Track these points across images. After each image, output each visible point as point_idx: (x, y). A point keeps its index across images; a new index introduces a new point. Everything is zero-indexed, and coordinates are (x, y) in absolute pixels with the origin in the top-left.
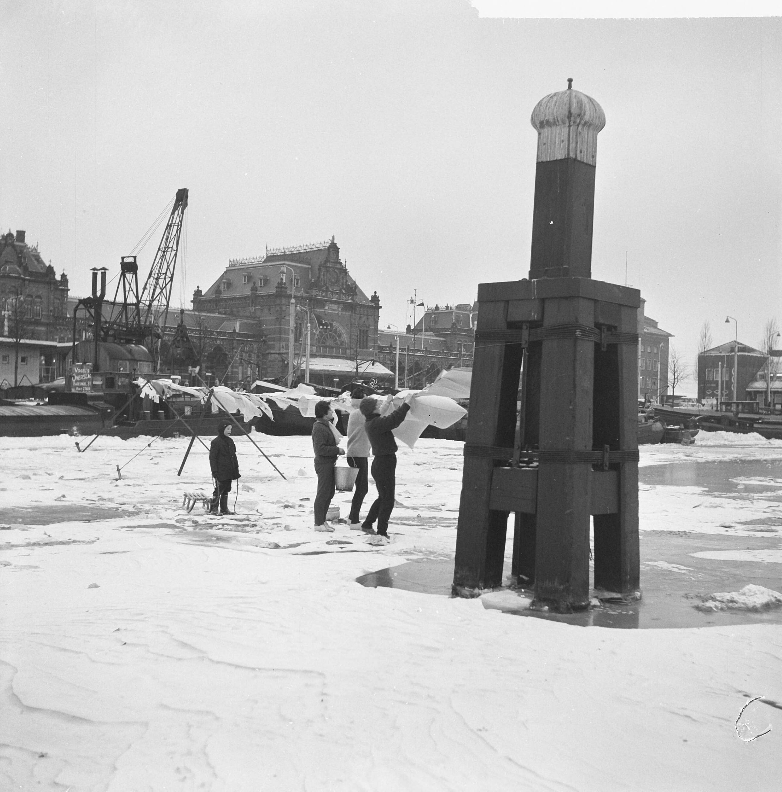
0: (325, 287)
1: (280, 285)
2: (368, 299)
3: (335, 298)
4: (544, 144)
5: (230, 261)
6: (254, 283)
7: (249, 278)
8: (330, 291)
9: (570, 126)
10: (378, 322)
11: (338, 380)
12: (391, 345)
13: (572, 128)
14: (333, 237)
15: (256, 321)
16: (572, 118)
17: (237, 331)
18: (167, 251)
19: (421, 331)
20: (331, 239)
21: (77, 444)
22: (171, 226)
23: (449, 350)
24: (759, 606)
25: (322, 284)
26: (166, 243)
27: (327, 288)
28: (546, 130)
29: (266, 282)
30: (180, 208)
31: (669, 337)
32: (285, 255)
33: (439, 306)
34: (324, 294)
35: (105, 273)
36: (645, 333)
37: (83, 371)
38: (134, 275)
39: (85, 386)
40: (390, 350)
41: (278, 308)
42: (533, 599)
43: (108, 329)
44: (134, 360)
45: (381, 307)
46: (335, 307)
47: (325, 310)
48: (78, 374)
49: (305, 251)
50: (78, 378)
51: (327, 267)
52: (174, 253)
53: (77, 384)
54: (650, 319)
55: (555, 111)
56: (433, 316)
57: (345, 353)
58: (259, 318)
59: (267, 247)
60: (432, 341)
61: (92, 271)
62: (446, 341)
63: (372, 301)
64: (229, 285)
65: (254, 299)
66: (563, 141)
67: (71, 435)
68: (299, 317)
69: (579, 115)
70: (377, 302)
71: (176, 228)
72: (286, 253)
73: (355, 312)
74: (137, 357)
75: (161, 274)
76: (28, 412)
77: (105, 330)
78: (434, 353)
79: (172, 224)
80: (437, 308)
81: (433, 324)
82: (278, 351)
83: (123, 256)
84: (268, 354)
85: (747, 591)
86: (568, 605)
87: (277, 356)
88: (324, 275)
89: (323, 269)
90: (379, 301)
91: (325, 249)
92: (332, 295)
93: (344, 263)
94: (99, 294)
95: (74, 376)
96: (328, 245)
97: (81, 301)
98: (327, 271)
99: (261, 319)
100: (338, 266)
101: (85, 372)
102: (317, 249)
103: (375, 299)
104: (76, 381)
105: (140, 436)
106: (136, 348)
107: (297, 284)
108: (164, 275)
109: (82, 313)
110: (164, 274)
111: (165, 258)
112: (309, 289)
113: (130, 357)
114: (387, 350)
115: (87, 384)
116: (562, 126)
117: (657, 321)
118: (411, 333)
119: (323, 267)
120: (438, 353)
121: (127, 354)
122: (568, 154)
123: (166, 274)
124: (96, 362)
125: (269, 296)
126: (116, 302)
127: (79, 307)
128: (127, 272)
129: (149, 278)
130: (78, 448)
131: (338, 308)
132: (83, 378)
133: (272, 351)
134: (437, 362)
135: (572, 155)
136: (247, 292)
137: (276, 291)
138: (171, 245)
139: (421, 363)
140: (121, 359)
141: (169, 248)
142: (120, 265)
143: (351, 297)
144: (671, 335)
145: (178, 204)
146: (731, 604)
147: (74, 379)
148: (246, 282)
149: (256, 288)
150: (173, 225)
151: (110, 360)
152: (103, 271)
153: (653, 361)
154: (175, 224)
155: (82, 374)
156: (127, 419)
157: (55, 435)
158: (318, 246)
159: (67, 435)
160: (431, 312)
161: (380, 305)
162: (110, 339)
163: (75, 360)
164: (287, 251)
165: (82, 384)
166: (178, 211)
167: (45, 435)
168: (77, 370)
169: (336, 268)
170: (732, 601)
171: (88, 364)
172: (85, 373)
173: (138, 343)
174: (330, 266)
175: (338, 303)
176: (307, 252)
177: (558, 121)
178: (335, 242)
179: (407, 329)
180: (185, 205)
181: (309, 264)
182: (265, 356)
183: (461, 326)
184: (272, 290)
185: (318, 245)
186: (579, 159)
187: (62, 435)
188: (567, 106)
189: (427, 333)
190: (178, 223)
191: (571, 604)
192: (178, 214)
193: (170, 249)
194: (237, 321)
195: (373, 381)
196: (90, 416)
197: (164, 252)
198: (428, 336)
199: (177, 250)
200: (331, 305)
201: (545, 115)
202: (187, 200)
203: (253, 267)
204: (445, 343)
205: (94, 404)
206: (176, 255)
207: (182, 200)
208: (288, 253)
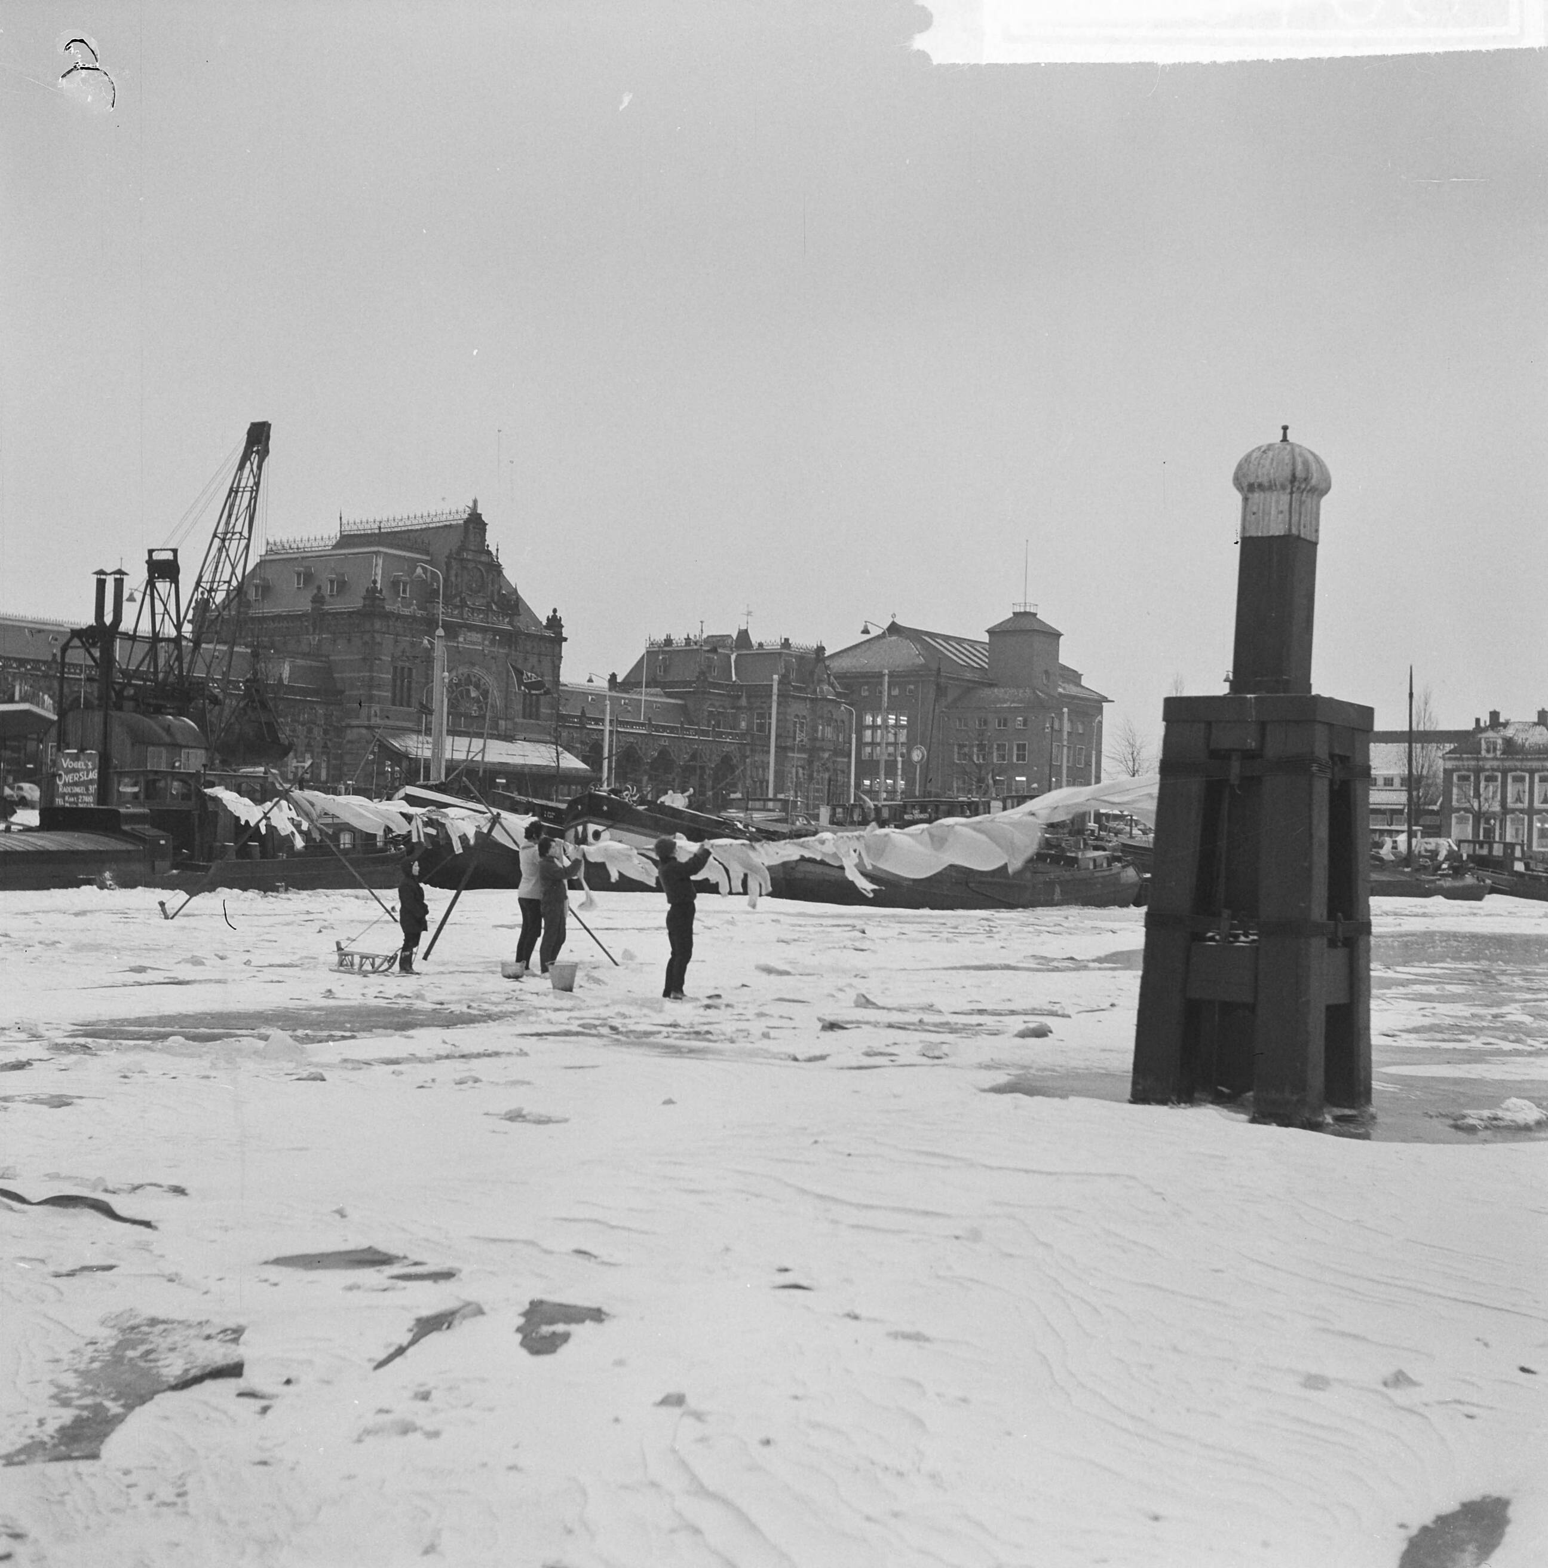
0: (458, 599)
1: (372, 593)
2: (541, 623)
3: (477, 620)
4: (1254, 514)
5: (268, 543)
6: (319, 588)
7: (308, 578)
8: (468, 607)
9: (1291, 493)
10: (559, 668)
11: (504, 781)
12: (583, 712)
13: (1294, 495)
14: (475, 502)
15: (322, 661)
16: (1296, 484)
17: (286, 682)
18: (231, 539)
19: (638, 684)
20: (471, 504)
21: (162, 904)
22: (237, 492)
23: (691, 723)
24: (1532, 1123)
25: (454, 593)
26: (227, 523)
27: (463, 600)
28: (1256, 495)
29: (342, 586)
30: (255, 458)
31: (1103, 704)
32: (380, 534)
33: (672, 638)
34: (456, 612)
35: (122, 580)
36: (1060, 694)
37: (80, 765)
38: (173, 585)
39: (82, 794)
40: (580, 722)
41: (367, 637)
42: (1251, 1114)
43: (124, 686)
44: (175, 747)
45: (565, 639)
46: (476, 637)
47: (458, 642)
48: (69, 771)
49: (418, 527)
50: (68, 778)
51: (462, 560)
52: (244, 542)
53: (68, 790)
54: (1068, 668)
55: (1272, 471)
56: (661, 658)
57: (497, 729)
58: (328, 656)
59: (341, 518)
60: (659, 705)
61: (95, 576)
62: (685, 706)
63: (547, 627)
64: (266, 590)
65: (319, 618)
66: (1282, 512)
67: (102, 887)
68: (407, 657)
69: (1305, 479)
70: (557, 629)
71: (247, 495)
72: (382, 530)
73: (516, 647)
74: (180, 739)
75: (221, 583)
76: (22, 845)
77: (117, 687)
78: (665, 728)
79: (238, 487)
80: (668, 642)
81: (660, 673)
82: (366, 723)
83: (150, 548)
84: (346, 727)
85: (1511, 1106)
86: (1303, 1121)
87: (364, 731)
88: (456, 576)
89: (454, 563)
90: (562, 626)
91: (458, 526)
92: (472, 614)
93: (494, 553)
94: (108, 619)
95: (60, 775)
96: (466, 516)
97: (77, 633)
98: (464, 568)
99: (331, 658)
100: (484, 558)
101: (84, 767)
102: (441, 524)
103: (555, 622)
104: (65, 785)
105: (219, 889)
106: (177, 722)
107: (404, 591)
108: (227, 585)
109: (77, 656)
110: (225, 582)
111: (228, 555)
112: (427, 602)
113: (167, 739)
114: (576, 723)
115: (87, 789)
116: (1281, 492)
117: (1080, 672)
118: (617, 689)
119: (455, 559)
120: (672, 729)
121: (164, 734)
122: (1290, 529)
123: (229, 582)
124: (105, 749)
125: (350, 614)
126: (137, 634)
127: (71, 644)
128: (158, 578)
129: (196, 589)
130: (164, 910)
131: (484, 639)
132: (80, 777)
133: (355, 722)
134: (669, 746)
135: (1294, 531)
136: (305, 605)
137: (364, 606)
138: (238, 529)
139: (640, 748)
140: (153, 745)
141: (233, 534)
142: (146, 566)
143: (507, 620)
144: (1106, 700)
145: (250, 451)
146: (1495, 1122)
147: (60, 780)
148: (301, 586)
149: (323, 597)
150: (241, 489)
151: (133, 745)
152: (118, 576)
153: (1075, 747)
154: (246, 489)
155: (75, 771)
156: (191, 857)
157: (72, 887)
158: (445, 519)
159: (95, 887)
160: (657, 649)
161: (564, 635)
162: (129, 705)
163: (62, 744)
164: (382, 526)
165: (77, 790)
166: (252, 464)
167: (54, 888)
168: (66, 763)
169: (480, 562)
170: (1495, 1119)
171: (89, 752)
172: (82, 770)
173: (180, 712)
174: (469, 557)
175: (483, 630)
176: (421, 530)
177: (1276, 485)
178: (479, 511)
179: (610, 681)
180: (264, 453)
181: (428, 554)
182: (340, 731)
183: (714, 678)
184: (354, 602)
185: (444, 516)
186: (1302, 536)
187: (83, 888)
188: (1290, 467)
189: (648, 690)
190: (252, 487)
191: (1307, 1119)
192: (252, 470)
193: (237, 536)
194: (284, 663)
195: (628, 789)
196: (129, 852)
197: (223, 540)
198: (652, 695)
199: (249, 539)
200: (469, 634)
201: (1257, 477)
202: (267, 444)
203: (317, 557)
204: (684, 708)
205: (132, 829)
206: (247, 547)
207: (259, 442)
208: (386, 530)
